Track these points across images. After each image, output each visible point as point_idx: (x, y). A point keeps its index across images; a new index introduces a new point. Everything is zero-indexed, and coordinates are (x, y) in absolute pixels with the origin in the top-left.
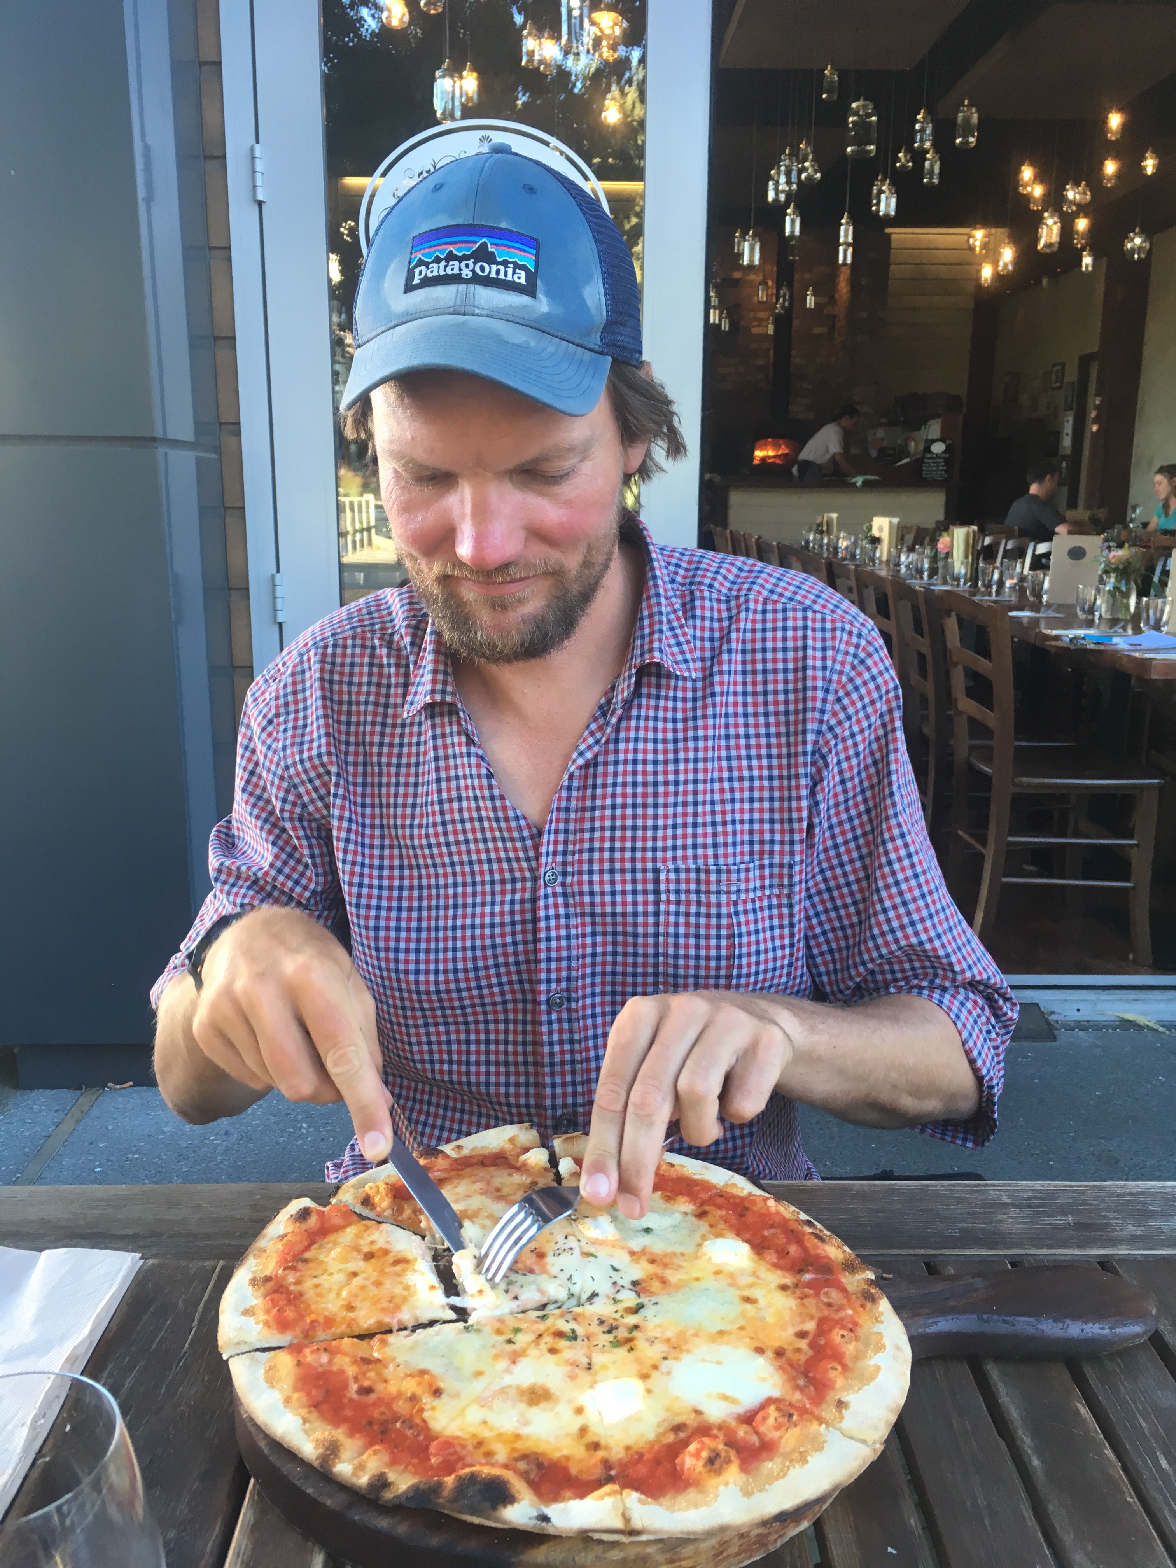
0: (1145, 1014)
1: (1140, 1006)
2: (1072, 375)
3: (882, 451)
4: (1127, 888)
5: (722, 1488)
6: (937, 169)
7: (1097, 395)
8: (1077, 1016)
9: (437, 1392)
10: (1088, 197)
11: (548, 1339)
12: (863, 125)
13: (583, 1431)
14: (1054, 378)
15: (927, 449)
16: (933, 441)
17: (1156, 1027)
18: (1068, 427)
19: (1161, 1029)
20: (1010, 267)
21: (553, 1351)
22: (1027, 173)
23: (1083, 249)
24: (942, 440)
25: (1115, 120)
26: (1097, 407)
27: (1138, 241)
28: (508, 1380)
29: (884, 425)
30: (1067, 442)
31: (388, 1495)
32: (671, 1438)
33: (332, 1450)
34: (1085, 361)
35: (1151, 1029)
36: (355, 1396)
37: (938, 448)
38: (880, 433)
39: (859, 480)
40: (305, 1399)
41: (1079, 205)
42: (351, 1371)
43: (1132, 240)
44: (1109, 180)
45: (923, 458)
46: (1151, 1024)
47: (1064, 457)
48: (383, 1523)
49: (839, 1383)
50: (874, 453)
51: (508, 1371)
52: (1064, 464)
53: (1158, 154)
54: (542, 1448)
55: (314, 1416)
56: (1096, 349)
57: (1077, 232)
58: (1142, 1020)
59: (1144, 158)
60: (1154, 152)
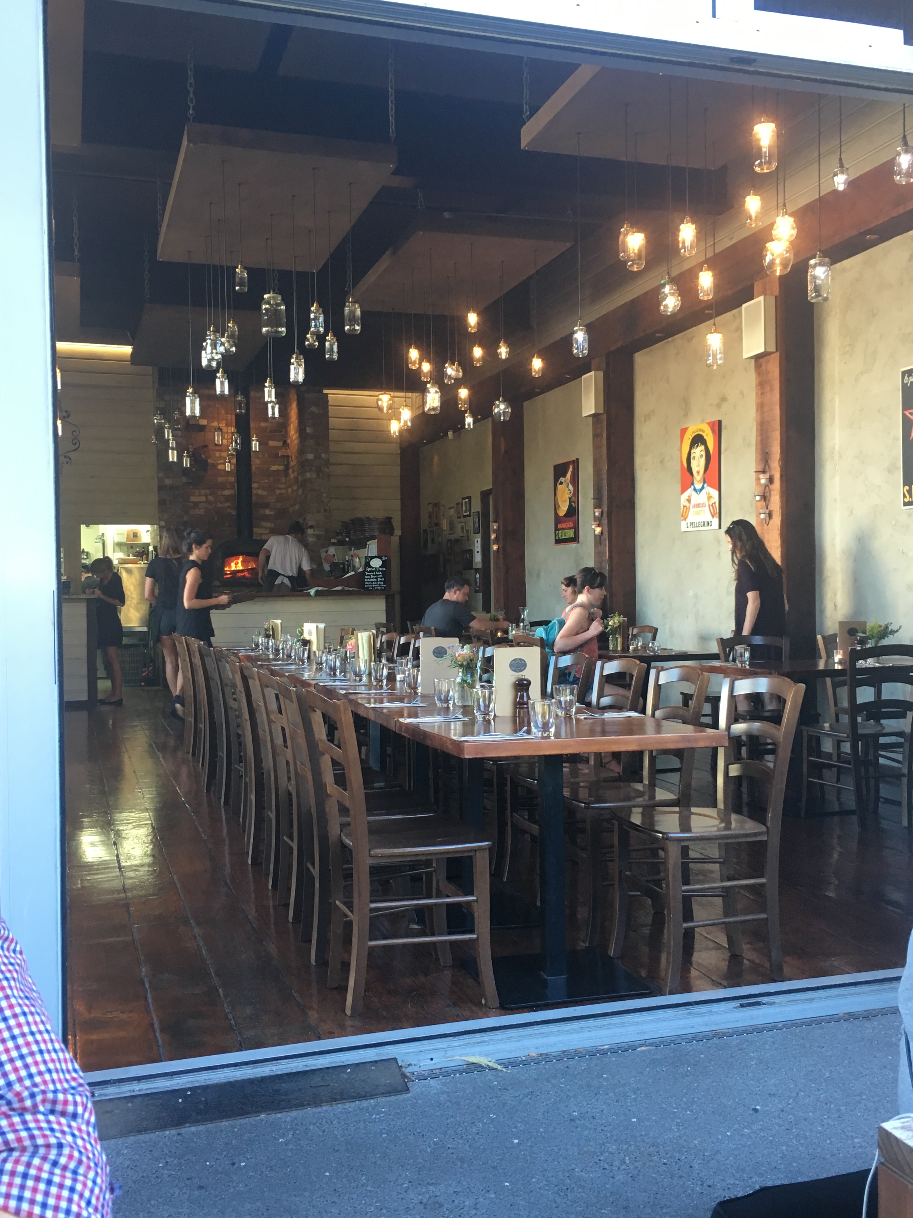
0: (487, 1055)
1: (485, 1048)
2: (477, 506)
3: (334, 565)
4: (471, 940)
6: (335, 348)
7: (495, 521)
8: (430, 1065)
10: (461, 374)
12: (274, 313)
14: (464, 508)
15: (368, 564)
16: (372, 558)
17: (495, 1066)
18: (478, 547)
19: (499, 1067)
20: (409, 424)
22: (414, 354)
23: (465, 412)
24: (379, 557)
25: (473, 319)
26: (495, 531)
27: (502, 406)
29: (334, 544)
30: (478, 558)
34: (485, 495)
35: (491, 1069)
37: (376, 563)
38: (332, 550)
39: (312, 592)
41: (456, 380)
43: (498, 406)
44: (478, 360)
45: (364, 571)
46: (491, 1064)
47: (477, 570)
50: (327, 567)
52: (478, 575)
53: (509, 345)
56: (490, 487)
57: (461, 399)
58: (483, 1061)
59: (498, 347)
60: (505, 342)
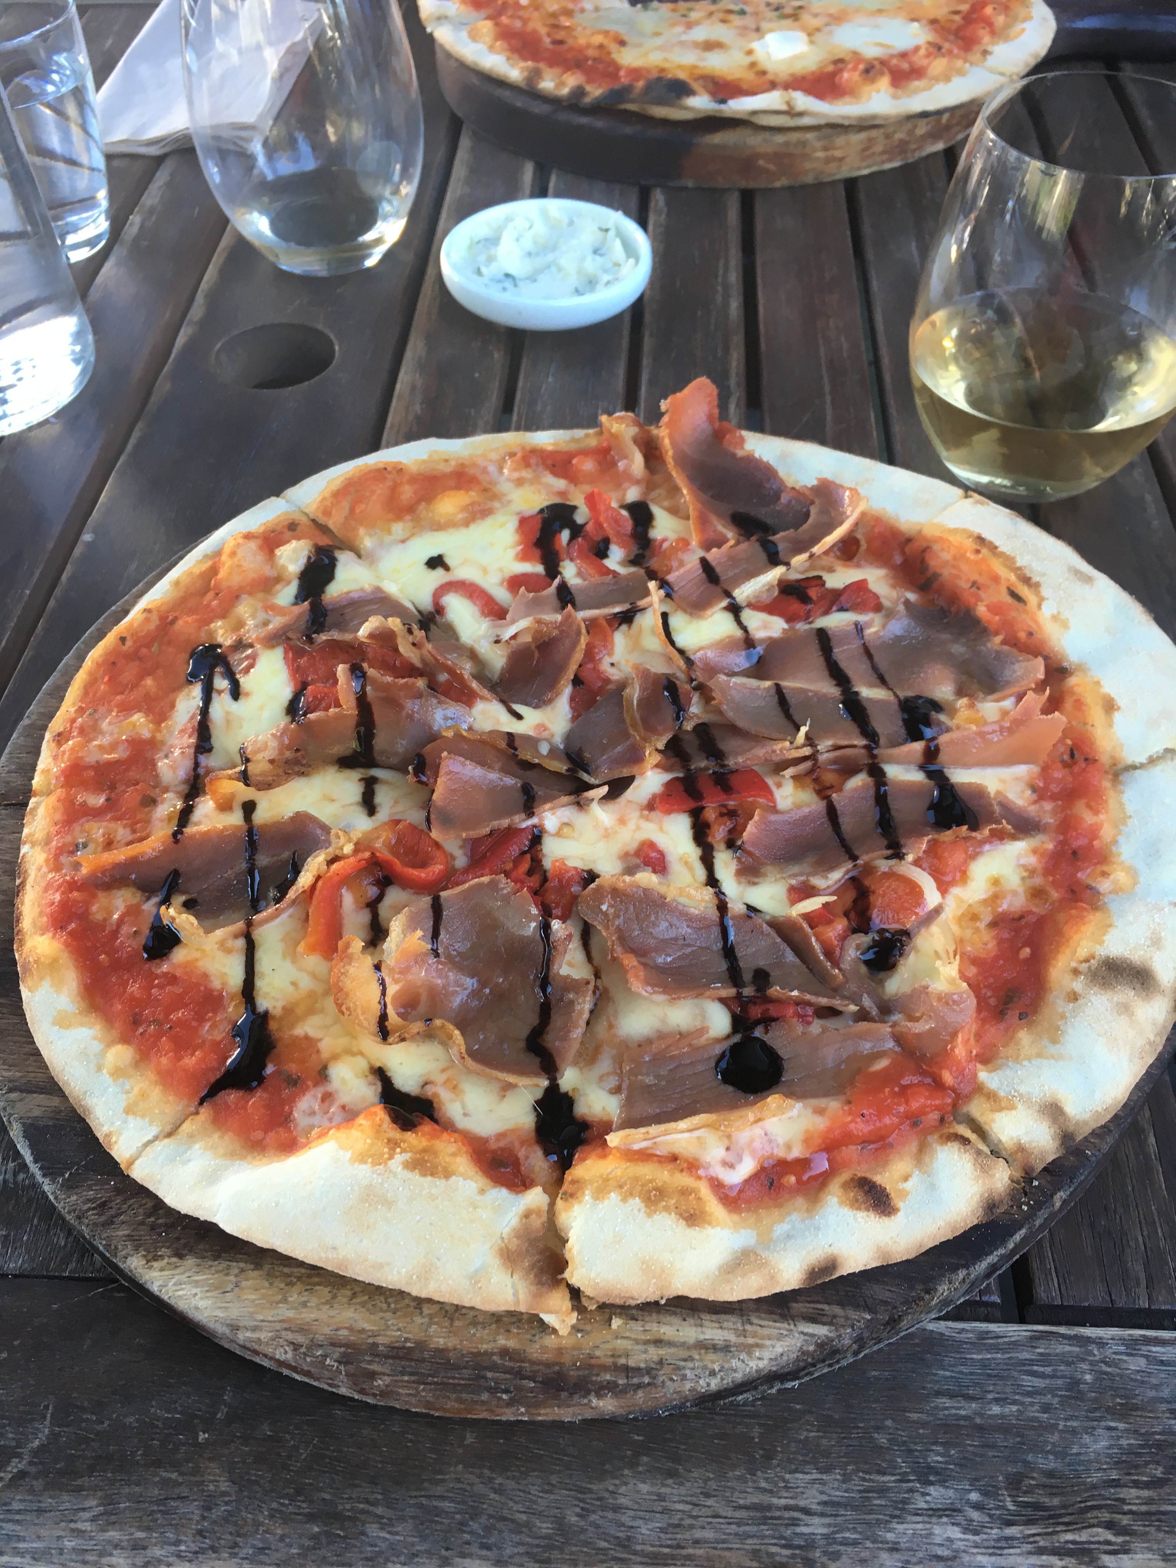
5: (874, 94)
9: (622, 43)
11: (721, 15)
13: (753, 65)
21: (724, 21)
28: (684, 38)
31: (587, 100)
32: (831, 68)
33: (535, 76)
36: (551, 47)
40: (506, 45)
42: (543, 31)
48: (584, 120)
49: (986, 39)
51: (684, 33)
54: (717, 73)
55: (516, 56)
